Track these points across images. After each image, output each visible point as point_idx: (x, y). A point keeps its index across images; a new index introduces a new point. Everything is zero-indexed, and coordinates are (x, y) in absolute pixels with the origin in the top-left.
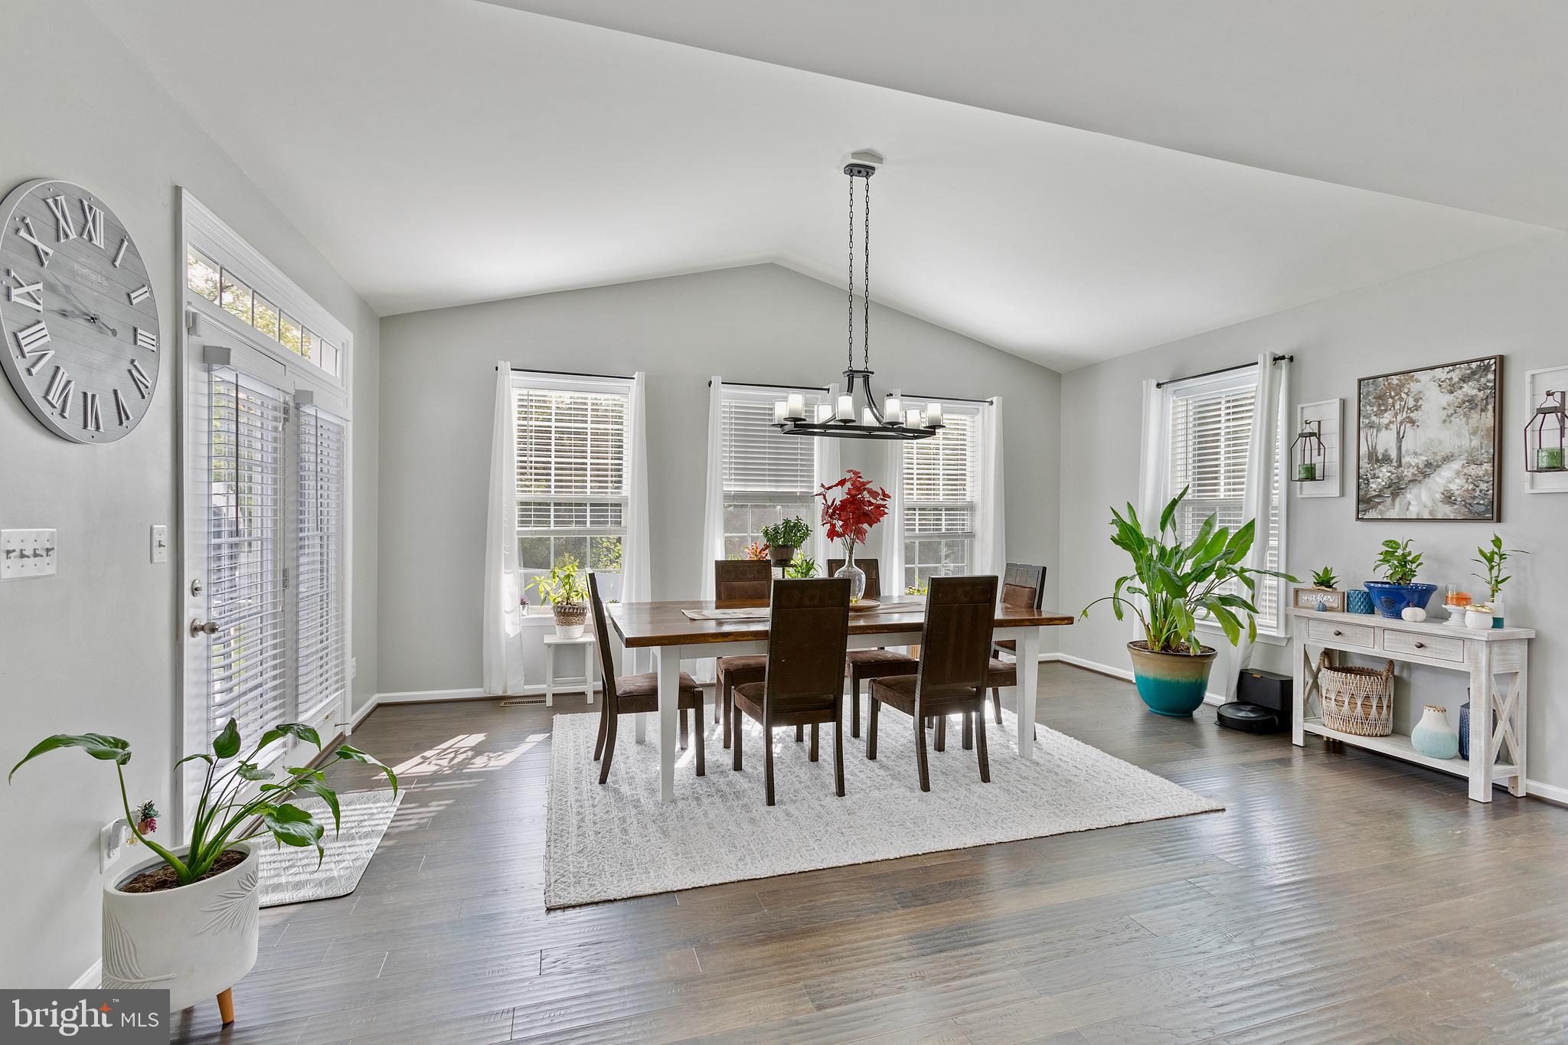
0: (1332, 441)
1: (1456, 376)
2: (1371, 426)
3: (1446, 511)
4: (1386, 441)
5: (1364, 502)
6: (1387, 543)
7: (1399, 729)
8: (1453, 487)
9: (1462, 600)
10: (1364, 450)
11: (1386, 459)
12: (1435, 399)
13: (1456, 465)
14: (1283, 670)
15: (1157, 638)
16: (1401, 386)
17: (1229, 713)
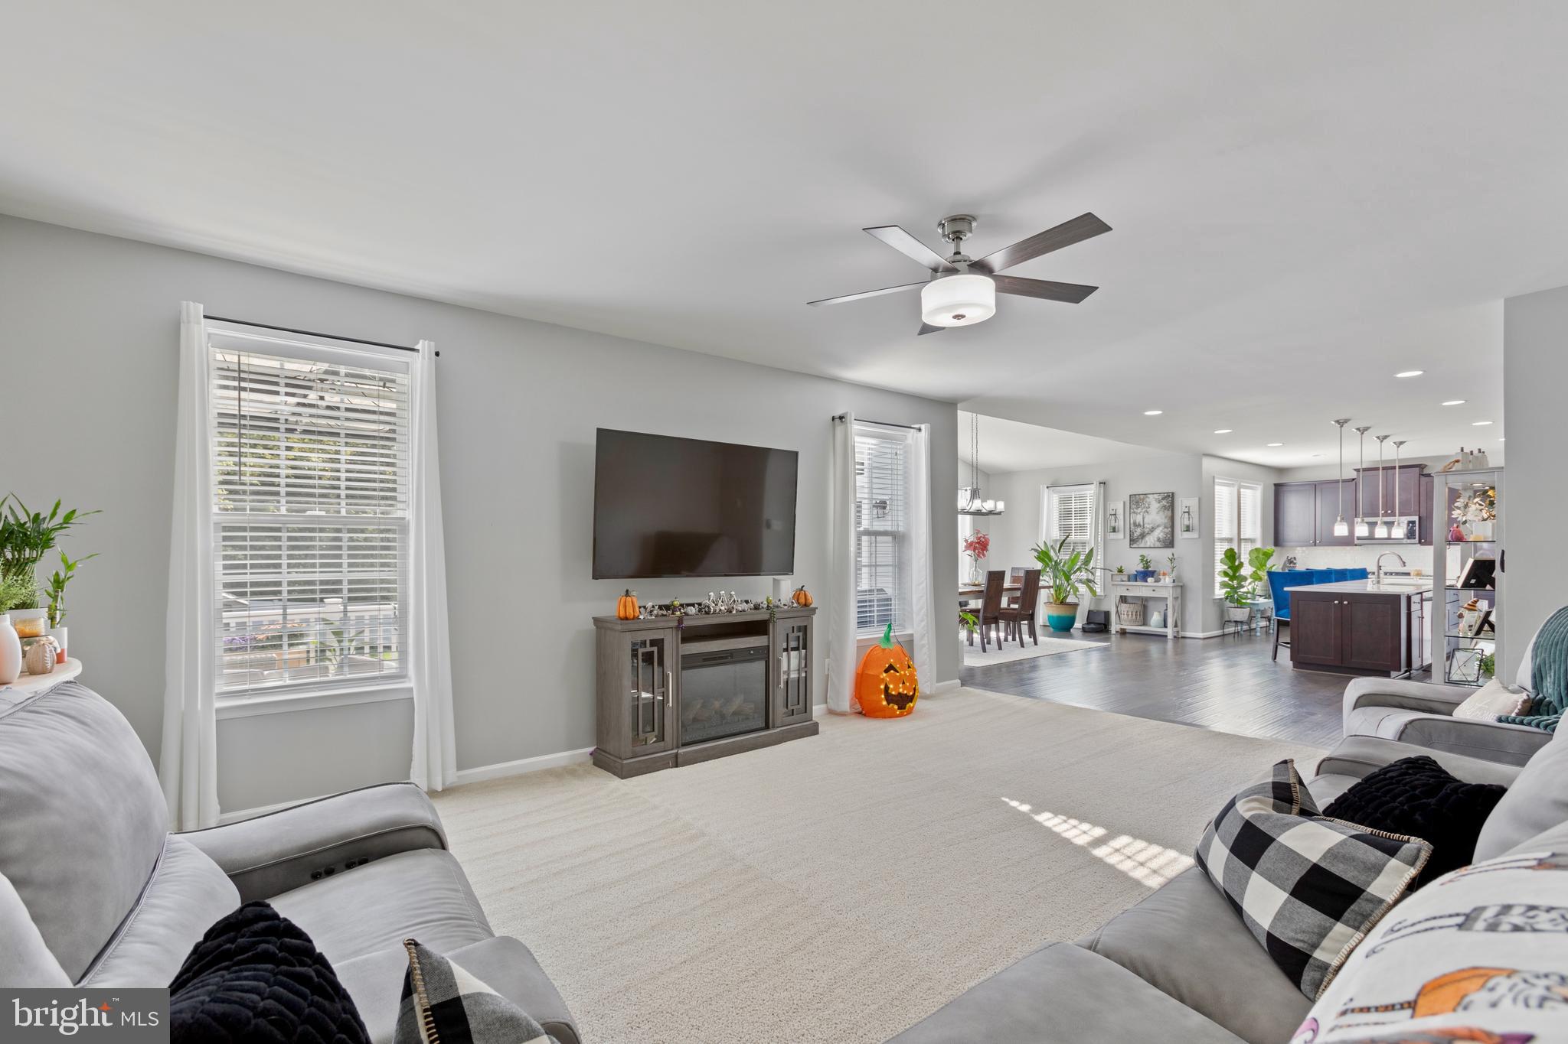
0: (1120, 517)
1: (1160, 497)
2: (1134, 512)
3: (1158, 544)
4: (1139, 519)
5: (1132, 541)
6: (1141, 556)
7: (1145, 623)
8: (1160, 536)
9: (1164, 574)
10: (1132, 521)
11: (1139, 525)
12: (1155, 506)
13: (1161, 528)
14: (1104, 608)
15: (1058, 598)
16: (1143, 499)
17: (1086, 626)
